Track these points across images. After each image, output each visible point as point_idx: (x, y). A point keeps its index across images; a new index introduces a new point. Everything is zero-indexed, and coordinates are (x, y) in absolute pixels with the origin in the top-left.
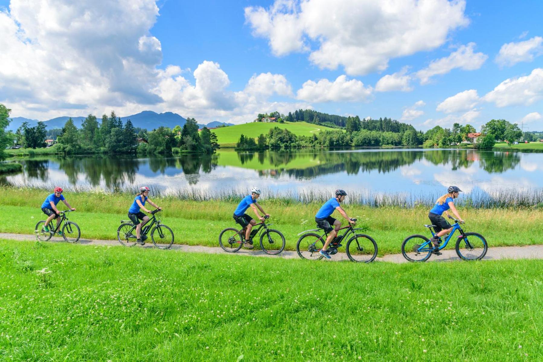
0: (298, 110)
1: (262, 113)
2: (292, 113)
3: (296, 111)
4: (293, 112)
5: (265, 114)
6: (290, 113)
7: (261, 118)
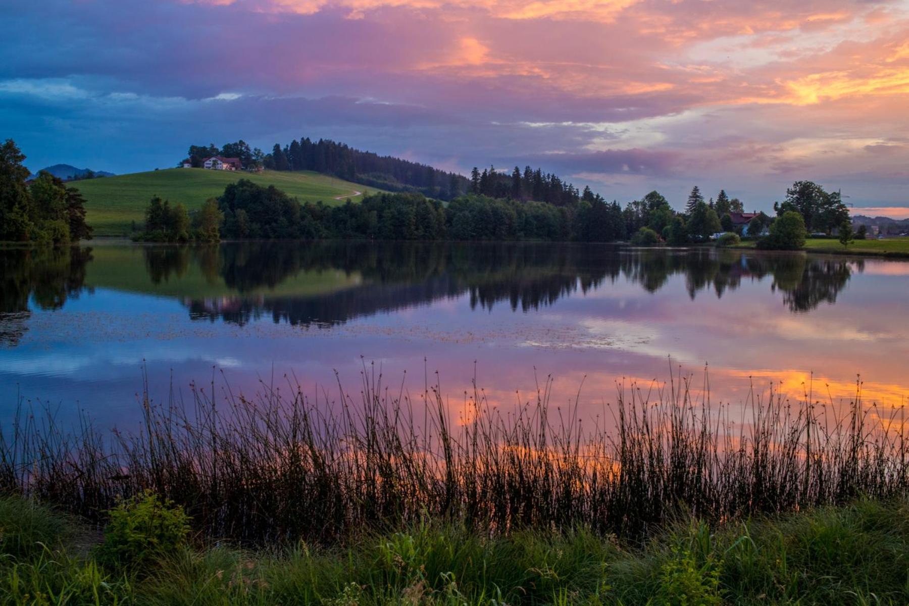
0: (299, 141)
1: (200, 145)
2: (282, 148)
3: (294, 144)
4: (285, 144)
5: (208, 146)
6: (277, 147)
7: (198, 156)
